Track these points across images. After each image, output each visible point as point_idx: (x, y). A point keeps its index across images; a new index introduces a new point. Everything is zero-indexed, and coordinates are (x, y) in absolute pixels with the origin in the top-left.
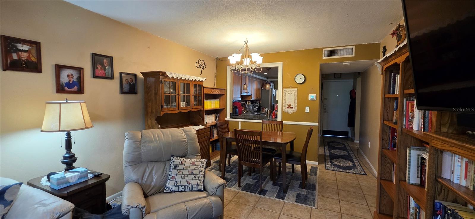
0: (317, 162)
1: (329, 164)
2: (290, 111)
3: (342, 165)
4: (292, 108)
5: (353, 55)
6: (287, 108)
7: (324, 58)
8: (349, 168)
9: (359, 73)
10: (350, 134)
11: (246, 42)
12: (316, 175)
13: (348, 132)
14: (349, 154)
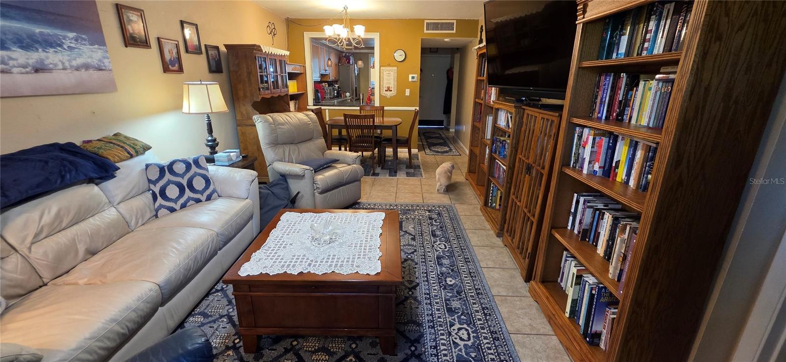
0: (417, 150)
1: (428, 151)
2: (389, 94)
3: (439, 150)
4: (391, 91)
5: (454, 31)
6: (386, 91)
7: (425, 31)
8: (447, 152)
9: (458, 49)
10: (445, 123)
11: (345, 8)
12: (418, 159)
13: (443, 121)
14: (445, 141)
